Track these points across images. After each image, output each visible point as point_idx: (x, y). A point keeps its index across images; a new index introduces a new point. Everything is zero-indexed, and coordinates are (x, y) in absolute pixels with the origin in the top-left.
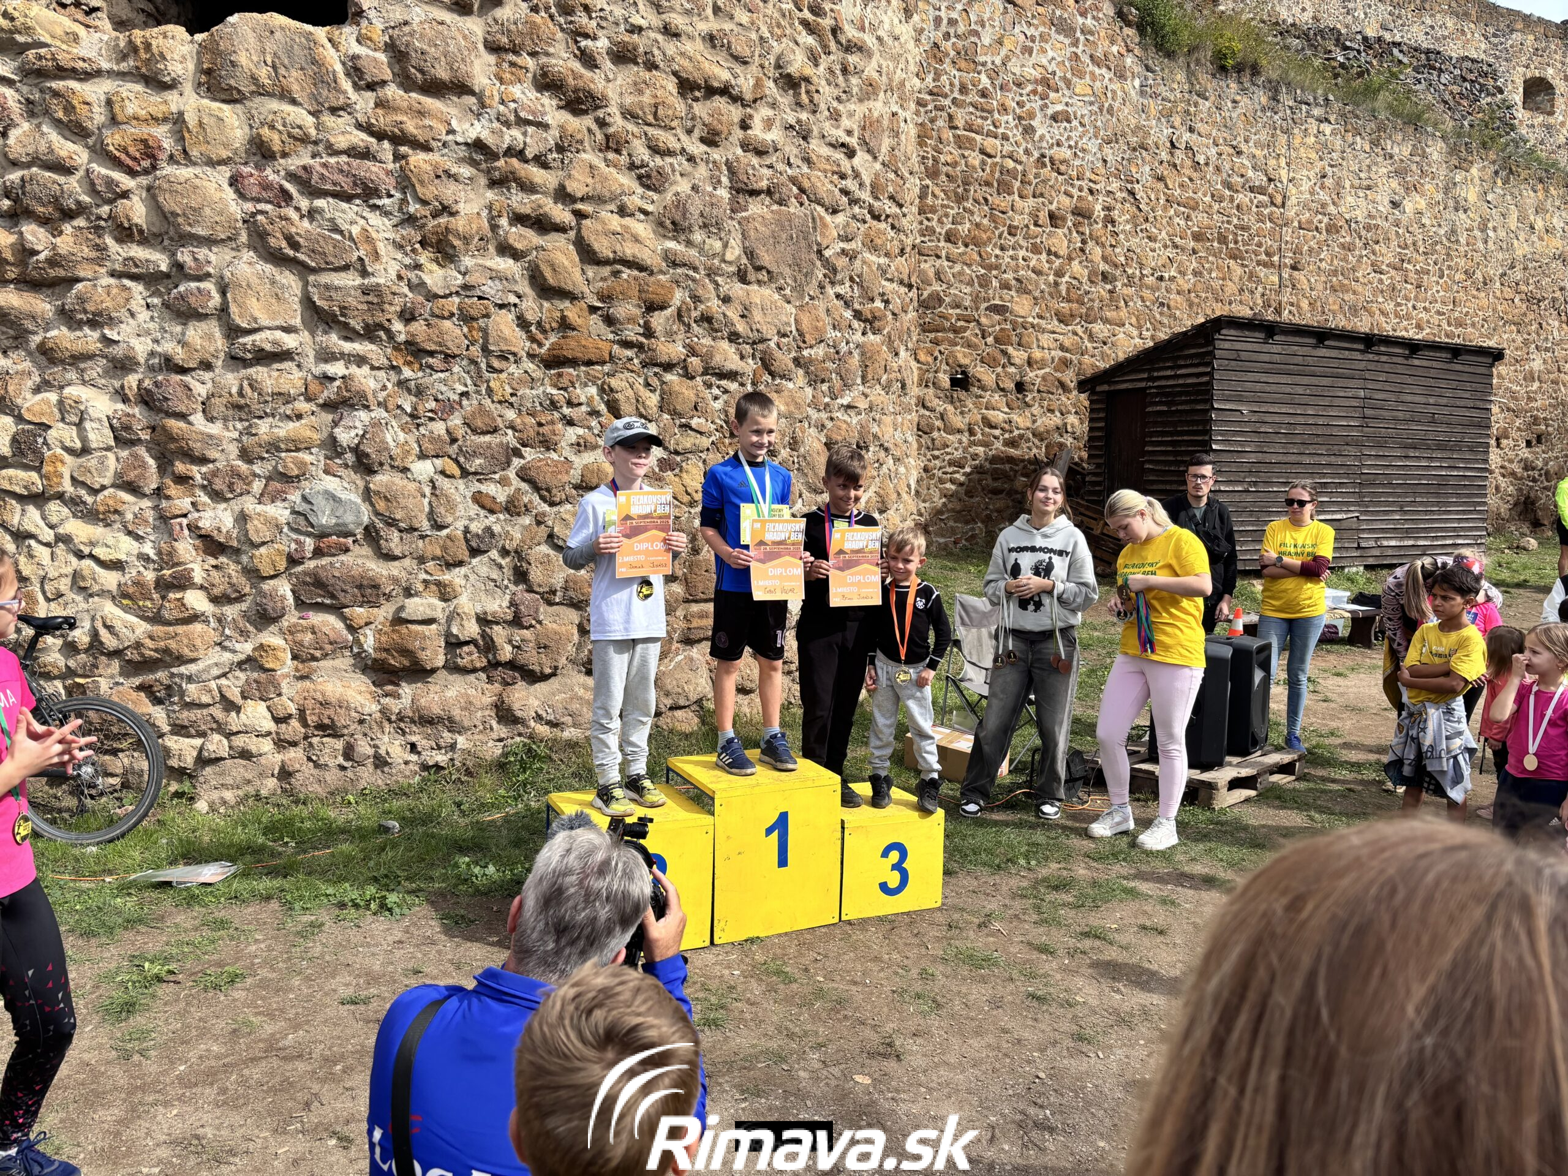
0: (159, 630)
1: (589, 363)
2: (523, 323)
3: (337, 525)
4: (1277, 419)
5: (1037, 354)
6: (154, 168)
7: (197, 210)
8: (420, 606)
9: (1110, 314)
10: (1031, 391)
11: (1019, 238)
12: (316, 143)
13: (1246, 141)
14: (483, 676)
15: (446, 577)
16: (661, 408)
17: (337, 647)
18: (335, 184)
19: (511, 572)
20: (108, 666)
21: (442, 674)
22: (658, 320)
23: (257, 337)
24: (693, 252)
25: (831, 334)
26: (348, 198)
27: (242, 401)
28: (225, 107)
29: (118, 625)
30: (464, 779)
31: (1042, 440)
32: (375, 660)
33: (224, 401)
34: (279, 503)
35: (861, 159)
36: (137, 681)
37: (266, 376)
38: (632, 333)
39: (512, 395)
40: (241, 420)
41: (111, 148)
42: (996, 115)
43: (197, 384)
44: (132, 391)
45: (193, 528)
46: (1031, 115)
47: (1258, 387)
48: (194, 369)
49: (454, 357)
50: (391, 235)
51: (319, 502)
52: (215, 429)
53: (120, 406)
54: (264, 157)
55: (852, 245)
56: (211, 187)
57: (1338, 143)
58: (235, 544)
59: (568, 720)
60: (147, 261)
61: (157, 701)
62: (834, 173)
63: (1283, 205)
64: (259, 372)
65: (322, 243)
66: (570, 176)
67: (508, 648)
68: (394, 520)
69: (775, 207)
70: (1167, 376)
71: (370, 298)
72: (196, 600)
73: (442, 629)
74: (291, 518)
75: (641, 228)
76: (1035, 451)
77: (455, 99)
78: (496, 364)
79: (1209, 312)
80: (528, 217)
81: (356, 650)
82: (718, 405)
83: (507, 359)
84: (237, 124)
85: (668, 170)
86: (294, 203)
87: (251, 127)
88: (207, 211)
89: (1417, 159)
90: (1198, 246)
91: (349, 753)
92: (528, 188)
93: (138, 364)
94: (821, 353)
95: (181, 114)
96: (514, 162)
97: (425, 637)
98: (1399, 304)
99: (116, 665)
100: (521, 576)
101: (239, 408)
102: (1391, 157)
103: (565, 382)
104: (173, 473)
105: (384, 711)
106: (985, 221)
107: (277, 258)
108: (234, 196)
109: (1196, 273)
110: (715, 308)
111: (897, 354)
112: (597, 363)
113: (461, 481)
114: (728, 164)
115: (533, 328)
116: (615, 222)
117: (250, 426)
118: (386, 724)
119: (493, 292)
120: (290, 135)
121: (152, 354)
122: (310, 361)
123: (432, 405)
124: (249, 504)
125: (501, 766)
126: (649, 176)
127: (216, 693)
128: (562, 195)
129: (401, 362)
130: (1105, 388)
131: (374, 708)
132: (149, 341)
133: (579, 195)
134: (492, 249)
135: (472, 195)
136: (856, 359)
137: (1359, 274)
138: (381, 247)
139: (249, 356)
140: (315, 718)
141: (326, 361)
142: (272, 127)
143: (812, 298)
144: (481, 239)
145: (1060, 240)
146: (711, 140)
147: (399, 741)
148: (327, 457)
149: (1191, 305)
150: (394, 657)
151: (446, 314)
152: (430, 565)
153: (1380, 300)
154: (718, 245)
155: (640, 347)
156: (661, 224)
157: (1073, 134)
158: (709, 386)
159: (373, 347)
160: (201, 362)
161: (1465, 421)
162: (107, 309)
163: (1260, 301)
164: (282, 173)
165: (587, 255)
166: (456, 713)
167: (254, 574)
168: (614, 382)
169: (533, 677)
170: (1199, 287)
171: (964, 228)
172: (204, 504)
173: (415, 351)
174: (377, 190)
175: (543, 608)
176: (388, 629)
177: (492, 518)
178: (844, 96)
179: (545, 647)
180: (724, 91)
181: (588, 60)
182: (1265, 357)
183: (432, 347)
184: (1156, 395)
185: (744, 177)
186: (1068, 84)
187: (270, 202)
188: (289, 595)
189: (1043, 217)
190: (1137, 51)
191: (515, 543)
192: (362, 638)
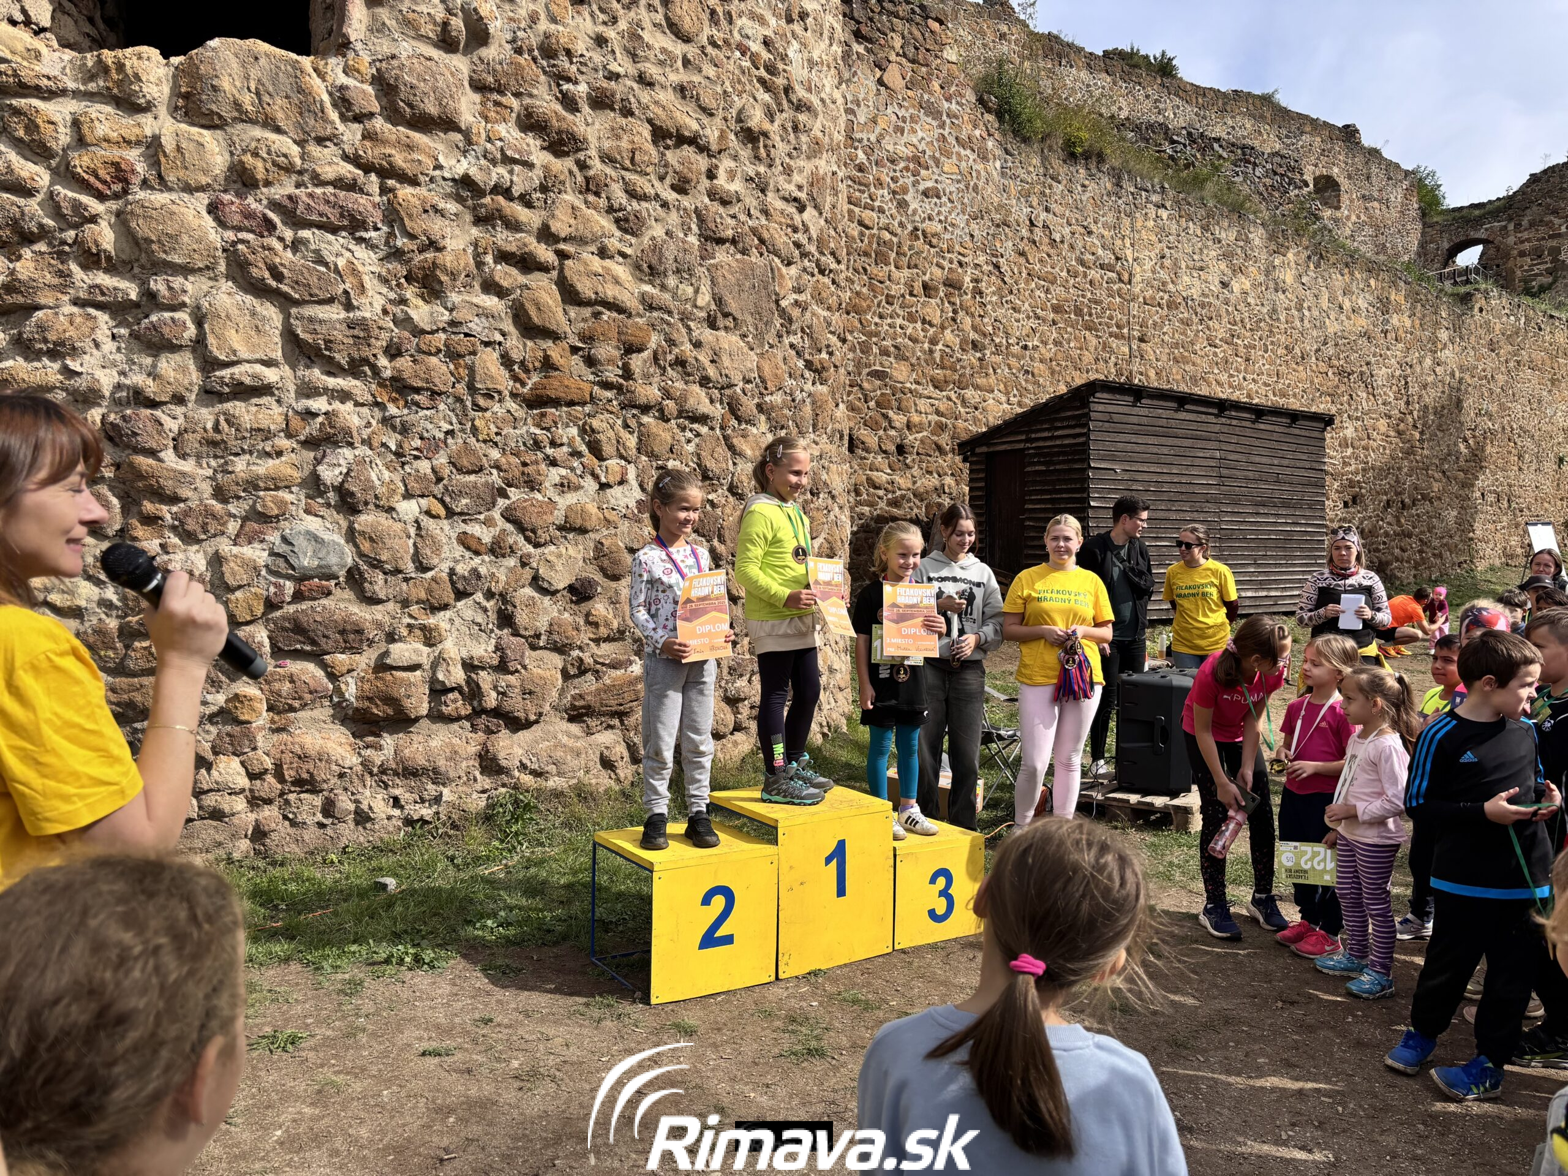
0: (122, 681)
1: (571, 403)
2: (506, 361)
3: (319, 566)
4: (1146, 477)
5: (916, 418)
6: (125, 192)
7: (174, 238)
8: (404, 651)
9: (981, 381)
10: (911, 453)
11: (896, 306)
14: (467, 725)
15: (431, 621)
16: (639, 450)
17: (317, 696)
18: (321, 215)
19: (495, 616)
21: (425, 723)
22: (637, 362)
23: (236, 370)
24: (667, 296)
25: (790, 382)
26: (334, 230)
27: (218, 437)
28: (205, 132)
30: (452, 832)
31: (922, 500)
32: (357, 709)
33: (198, 436)
34: (256, 545)
35: (810, 213)
37: (244, 412)
38: (612, 374)
39: (497, 434)
40: (216, 457)
41: (78, 170)
42: (872, 189)
43: (168, 419)
46: (905, 191)
47: (1129, 447)
48: (165, 403)
49: (439, 394)
50: (376, 269)
51: (300, 543)
54: (245, 185)
55: (801, 298)
56: (189, 214)
57: (1174, 227)
59: (552, 768)
60: (115, 289)
62: (788, 226)
63: (1130, 282)
64: (237, 408)
65: (306, 275)
66: (553, 216)
67: (494, 694)
68: (380, 561)
69: (739, 256)
70: (1044, 437)
71: (356, 332)
73: (427, 675)
74: (270, 560)
75: (621, 270)
76: (916, 510)
77: (442, 135)
78: (482, 402)
79: (1069, 379)
80: (513, 254)
81: (336, 699)
82: (691, 448)
83: (492, 397)
84: (217, 150)
85: (645, 214)
86: (278, 232)
87: (232, 154)
88: (185, 239)
89: (1242, 244)
90: (1058, 318)
91: (329, 809)
92: (514, 226)
93: (102, 397)
94: (779, 401)
95: (156, 139)
96: (500, 199)
97: (410, 684)
98: (1231, 376)
100: (506, 620)
101: (214, 445)
102: (1220, 242)
104: (140, 513)
105: (366, 764)
106: (865, 290)
107: (258, 289)
108: (214, 224)
110: (688, 353)
111: (837, 405)
112: (578, 404)
113: (446, 522)
114: (697, 212)
115: (516, 367)
116: (596, 264)
117: (226, 463)
118: (368, 778)
119: (479, 329)
120: (275, 164)
121: (119, 387)
122: (290, 397)
123: (417, 443)
124: (225, 546)
125: (487, 818)
126: (626, 220)
128: (546, 235)
129: (386, 398)
130: (984, 449)
132: (115, 373)
133: (563, 235)
134: (477, 287)
135: (457, 232)
136: (808, 410)
137: (1197, 347)
138: (367, 280)
139: (227, 390)
140: (293, 773)
141: (308, 397)
142: (256, 154)
143: (771, 346)
145: (933, 310)
146: (681, 187)
147: (382, 794)
148: (308, 497)
149: (1053, 373)
150: (377, 706)
151: (433, 350)
152: (414, 609)
153: (1216, 371)
154: (690, 290)
155: (619, 388)
156: (638, 267)
157: (943, 209)
158: (683, 429)
159: (357, 383)
160: (174, 396)
161: (1305, 480)
162: (71, 338)
163: (1113, 370)
164: (265, 202)
165: (570, 295)
166: (442, 763)
168: (595, 423)
169: (517, 724)
170: (1060, 356)
172: (175, 546)
173: (400, 387)
174: (364, 222)
175: (528, 652)
176: (371, 677)
177: (477, 560)
178: (794, 153)
179: (530, 693)
180: (693, 141)
181: (569, 103)
182: (1135, 420)
183: (420, 384)
184: (1034, 456)
185: (712, 225)
186: (937, 163)
187: (252, 231)
188: (267, 642)
189: (918, 287)
190: (997, 135)
191: (501, 585)
192: (343, 686)
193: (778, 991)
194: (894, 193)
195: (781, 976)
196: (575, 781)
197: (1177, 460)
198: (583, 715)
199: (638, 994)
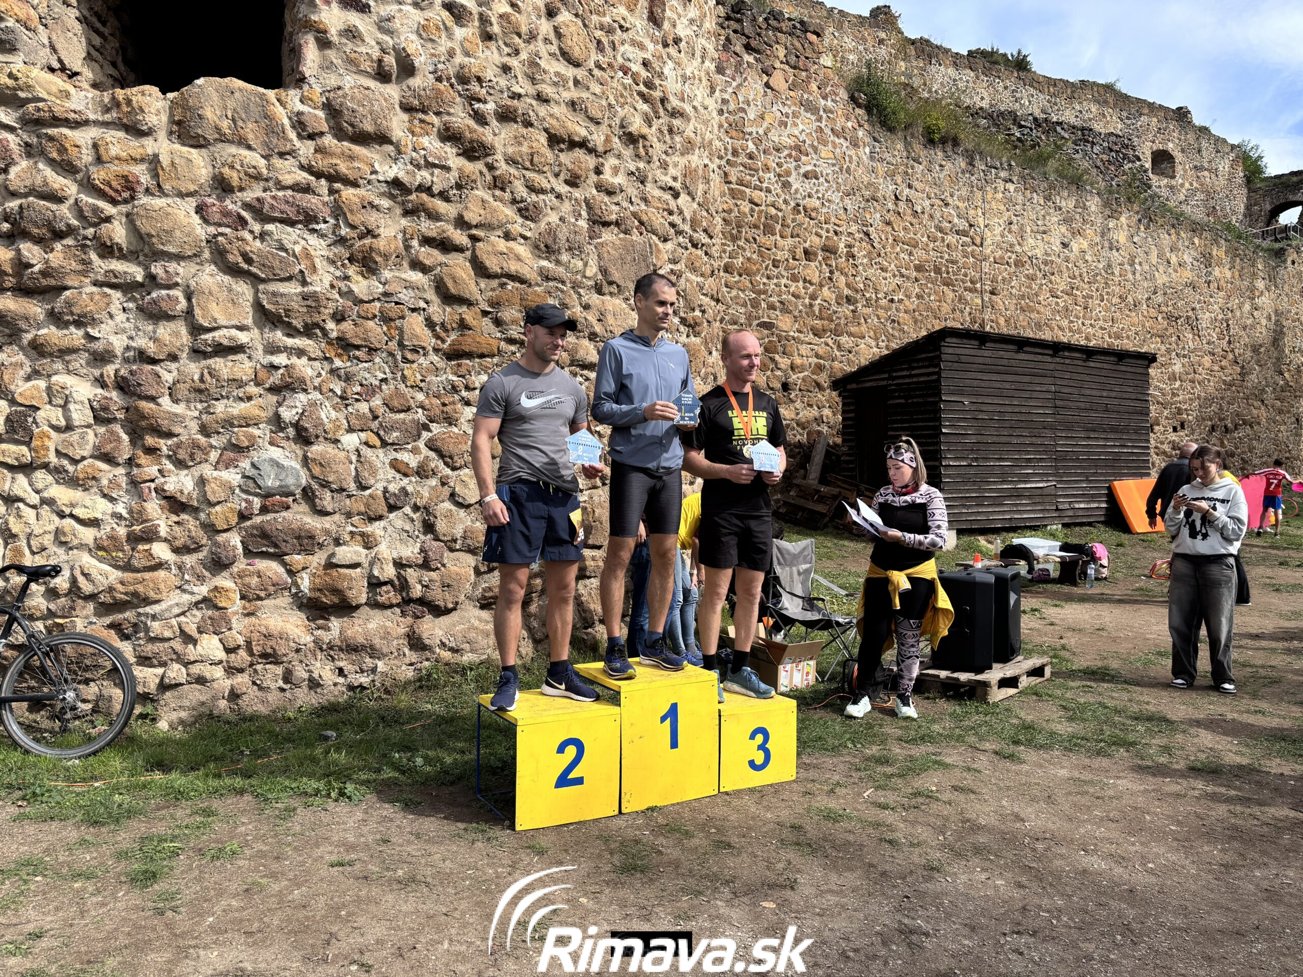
0: (128, 576)
1: (482, 356)
2: (430, 324)
3: (280, 486)
4: (991, 408)
5: (798, 361)
6: (133, 198)
7: (169, 232)
8: (349, 552)
9: (854, 329)
10: (794, 390)
11: (782, 269)
12: (267, 180)
13: (952, 196)
14: (398, 611)
15: (369, 529)
17: (279, 588)
18: (282, 212)
19: (420, 525)
20: (84, 608)
21: (364, 610)
23: (216, 334)
24: (561, 269)
26: (292, 223)
27: (203, 386)
28: (193, 150)
29: (94, 573)
30: (384, 696)
31: (804, 429)
32: (310, 599)
33: (187, 386)
34: (231, 470)
35: (684, 199)
36: (108, 620)
37: (222, 366)
38: (515, 332)
39: (422, 381)
40: (201, 401)
41: (97, 182)
42: (761, 173)
43: (165, 372)
44: (110, 379)
45: (159, 491)
46: (788, 173)
47: (976, 383)
48: (163, 361)
49: (376, 350)
50: (323, 253)
51: (266, 468)
52: (179, 409)
53: (99, 391)
54: (224, 191)
55: (676, 267)
56: (181, 214)
57: (1020, 198)
58: (195, 504)
59: (466, 646)
60: (125, 273)
61: (125, 637)
62: (664, 210)
63: (982, 245)
64: (217, 363)
65: (271, 259)
66: (467, 208)
67: (419, 587)
68: (327, 482)
69: (622, 236)
70: (904, 376)
71: (309, 303)
72: (161, 551)
73: (366, 572)
74: (242, 481)
75: (522, 249)
76: (798, 437)
77: (377, 147)
78: (409, 356)
79: (930, 327)
80: (434, 239)
83: (418, 352)
84: (202, 164)
85: (542, 204)
86: (249, 227)
87: (214, 167)
88: (178, 233)
89: (1080, 210)
90: (920, 275)
91: (287, 677)
92: (434, 216)
93: (115, 356)
95: (156, 156)
96: (424, 196)
97: (351, 579)
98: (1072, 322)
99: (91, 606)
100: (429, 527)
101: (200, 392)
102: (1060, 209)
103: (463, 370)
104: (143, 445)
105: (317, 642)
106: (755, 256)
107: (234, 271)
108: (200, 221)
109: (919, 297)
110: (579, 314)
111: (710, 353)
112: (488, 356)
113: (380, 451)
114: (586, 201)
115: (437, 328)
116: (502, 245)
117: (209, 406)
118: (318, 653)
119: (407, 299)
120: (246, 174)
121: (128, 348)
122: (259, 354)
123: (358, 389)
124: (207, 471)
126: (527, 209)
127: (177, 629)
128: (461, 223)
129: (333, 354)
130: (854, 386)
131: (309, 639)
132: (125, 338)
133: (474, 223)
134: (405, 264)
135: (390, 222)
137: (1041, 298)
138: (318, 262)
139: (210, 349)
140: (260, 648)
141: (272, 353)
142: (232, 167)
144: (397, 257)
145: (813, 271)
146: (573, 182)
147: (329, 666)
148: (272, 431)
149: (916, 322)
150: (326, 596)
151: (370, 316)
152: (356, 519)
153: (1058, 318)
154: (580, 264)
156: (537, 247)
157: (821, 188)
159: (311, 342)
160: (169, 355)
161: (1131, 409)
162: (91, 311)
163: (968, 319)
164: (239, 204)
165: (481, 270)
166: (377, 642)
167: (211, 529)
169: (439, 611)
170: (922, 307)
171: (739, 262)
172: (169, 471)
173: (344, 345)
174: (315, 217)
175: (447, 554)
176: (321, 572)
177: (406, 481)
178: (670, 151)
179: (448, 586)
180: (583, 144)
181: (480, 118)
182: (980, 360)
183: (358, 342)
184: (894, 391)
185: (598, 212)
186: (816, 150)
187: (229, 226)
188: (239, 546)
189: (800, 252)
190: (866, 126)
191: (424, 501)
192: (299, 581)
193: (621, 822)
194: (779, 176)
195: (624, 810)
196: (485, 657)
197: (1017, 394)
198: (491, 604)
199: (507, 823)
